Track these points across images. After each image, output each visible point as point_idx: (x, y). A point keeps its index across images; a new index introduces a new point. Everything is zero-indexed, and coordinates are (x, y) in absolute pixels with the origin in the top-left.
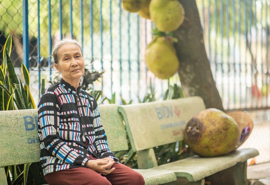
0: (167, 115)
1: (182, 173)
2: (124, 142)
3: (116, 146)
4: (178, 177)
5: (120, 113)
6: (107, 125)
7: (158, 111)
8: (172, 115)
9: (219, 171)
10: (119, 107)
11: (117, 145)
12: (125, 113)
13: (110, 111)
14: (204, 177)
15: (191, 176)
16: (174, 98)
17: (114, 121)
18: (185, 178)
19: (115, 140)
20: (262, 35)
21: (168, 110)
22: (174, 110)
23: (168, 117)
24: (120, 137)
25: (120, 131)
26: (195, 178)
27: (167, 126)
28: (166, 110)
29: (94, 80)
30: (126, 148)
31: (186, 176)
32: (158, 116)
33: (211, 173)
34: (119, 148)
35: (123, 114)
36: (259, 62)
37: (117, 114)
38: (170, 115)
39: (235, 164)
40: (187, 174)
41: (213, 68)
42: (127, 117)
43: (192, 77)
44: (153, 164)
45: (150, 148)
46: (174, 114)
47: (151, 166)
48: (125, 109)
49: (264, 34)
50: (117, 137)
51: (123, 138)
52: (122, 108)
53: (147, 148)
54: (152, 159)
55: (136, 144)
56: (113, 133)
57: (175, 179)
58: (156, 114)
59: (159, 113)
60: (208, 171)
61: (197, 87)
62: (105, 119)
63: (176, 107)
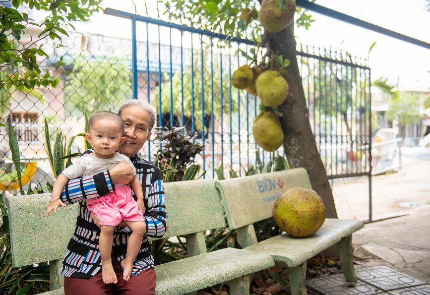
0: (269, 188)
1: (280, 257)
2: (221, 220)
3: (211, 224)
4: (276, 262)
5: (217, 189)
6: (202, 202)
7: (260, 184)
8: (275, 188)
9: (322, 250)
10: (216, 183)
11: (213, 222)
12: (222, 189)
13: (207, 187)
14: (306, 260)
15: (291, 261)
16: (277, 170)
17: (211, 196)
18: (284, 263)
19: (210, 218)
20: (356, 115)
21: (270, 182)
22: (277, 182)
23: (270, 190)
24: (217, 213)
25: (216, 208)
26: (295, 262)
27: (269, 200)
28: (268, 183)
29: (196, 153)
30: (224, 225)
31: (285, 260)
32: (260, 189)
33: (314, 253)
34: (214, 226)
35: (220, 190)
36: (354, 134)
37: (213, 190)
38: (273, 188)
39: (340, 239)
40: (287, 258)
41: (317, 139)
42: (223, 193)
43: (296, 149)
44: (252, 241)
45: (250, 224)
46: (277, 186)
47: (250, 243)
48: (222, 185)
49: (358, 113)
50: (213, 214)
51: (220, 215)
52: (219, 183)
53: (246, 224)
54: (251, 236)
55: (233, 222)
56: (209, 209)
57: (273, 264)
58: (258, 188)
59: (260, 187)
60: (310, 252)
61: (302, 158)
62: (200, 195)
63: (279, 180)
